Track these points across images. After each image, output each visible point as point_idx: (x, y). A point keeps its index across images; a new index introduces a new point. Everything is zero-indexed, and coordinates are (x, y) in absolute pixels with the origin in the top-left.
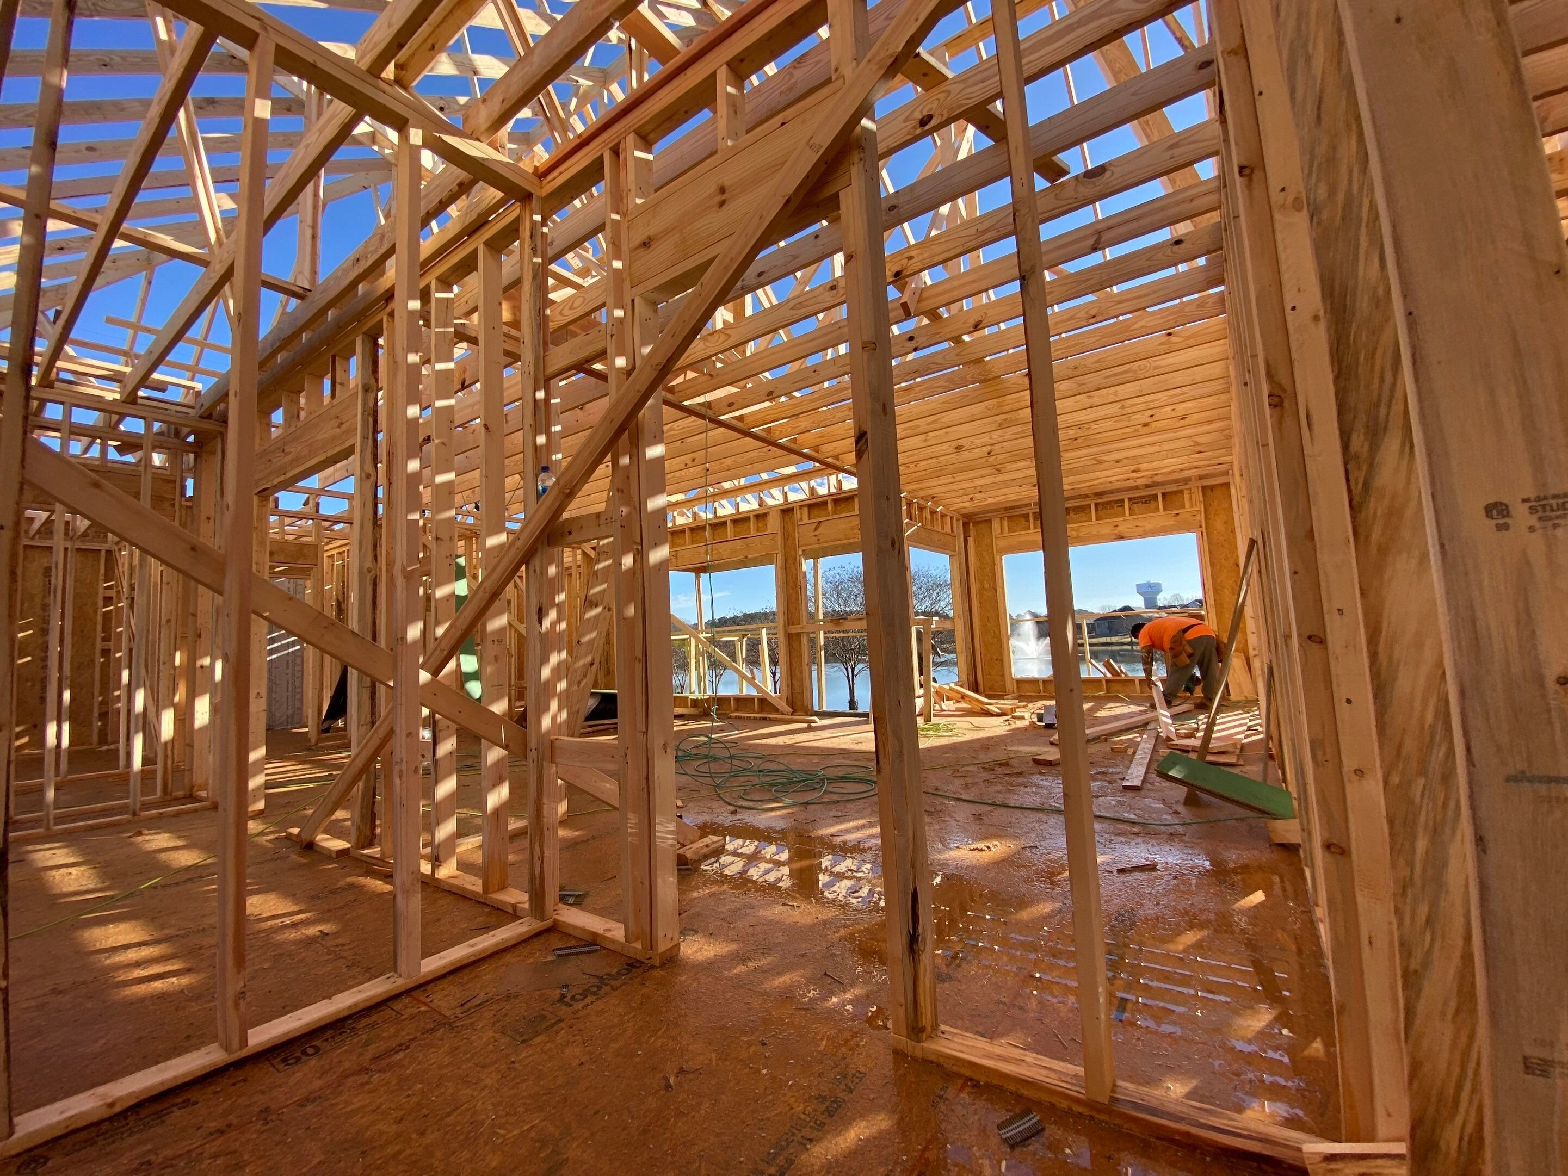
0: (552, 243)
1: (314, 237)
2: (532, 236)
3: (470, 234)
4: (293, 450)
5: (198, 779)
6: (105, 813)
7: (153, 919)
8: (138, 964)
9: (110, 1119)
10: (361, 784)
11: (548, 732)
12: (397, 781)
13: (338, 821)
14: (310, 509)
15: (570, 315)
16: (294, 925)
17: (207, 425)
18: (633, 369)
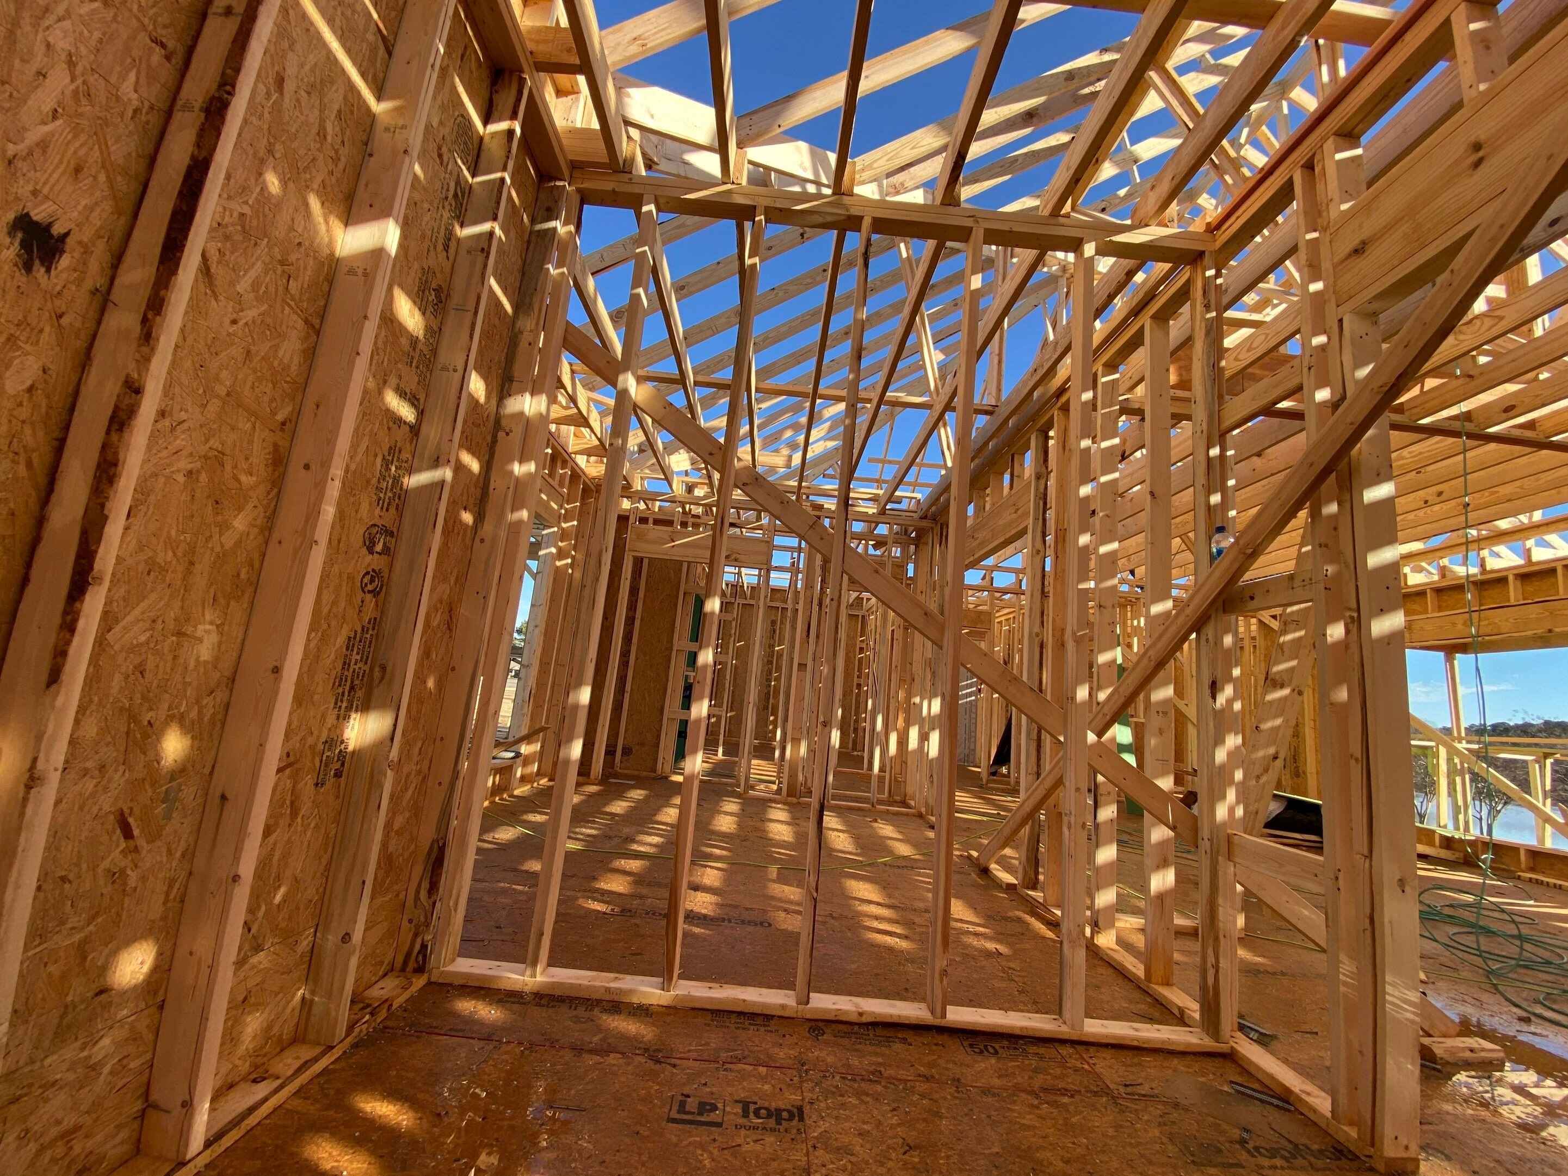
0: (1226, 290)
1: (1000, 362)
2: (1204, 292)
3: (1136, 315)
4: (980, 536)
5: (909, 790)
6: (857, 799)
7: (884, 888)
8: (877, 918)
9: (860, 1025)
10: (1027, 827)
11: (1224, 824)
12: (1066, 831)
13: (1005, 856)
14: (986, 583)
15: (1247, 358)
16: (976, 934)
17: (924, 524)
18: (1343, 398)
